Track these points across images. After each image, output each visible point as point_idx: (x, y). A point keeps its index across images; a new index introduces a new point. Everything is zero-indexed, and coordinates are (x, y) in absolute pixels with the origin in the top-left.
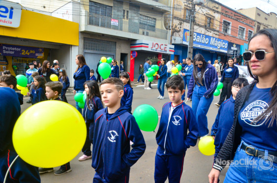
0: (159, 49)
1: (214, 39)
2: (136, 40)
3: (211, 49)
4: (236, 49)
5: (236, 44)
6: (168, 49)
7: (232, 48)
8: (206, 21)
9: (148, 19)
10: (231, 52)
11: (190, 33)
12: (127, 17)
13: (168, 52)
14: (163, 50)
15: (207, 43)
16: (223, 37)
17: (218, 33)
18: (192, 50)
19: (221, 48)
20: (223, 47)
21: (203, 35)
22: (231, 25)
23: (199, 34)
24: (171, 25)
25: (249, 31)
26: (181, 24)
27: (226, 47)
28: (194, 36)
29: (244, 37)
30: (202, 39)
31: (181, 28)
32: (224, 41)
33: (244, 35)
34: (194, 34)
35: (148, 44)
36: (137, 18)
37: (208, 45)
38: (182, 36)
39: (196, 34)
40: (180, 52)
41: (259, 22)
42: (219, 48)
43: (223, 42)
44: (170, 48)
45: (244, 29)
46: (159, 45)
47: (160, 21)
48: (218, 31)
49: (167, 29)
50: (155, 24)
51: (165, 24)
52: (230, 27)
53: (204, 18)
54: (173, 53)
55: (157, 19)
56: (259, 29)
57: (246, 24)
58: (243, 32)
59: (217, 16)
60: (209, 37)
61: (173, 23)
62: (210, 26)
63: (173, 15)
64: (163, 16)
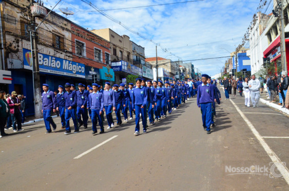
1: (67, 62)
3: (65, 74)
4: (94, 73)
5: (94, 68)
6: (1, 77)
7: (90, 72)
8: (53, 39)
10: (90, 77)
11: (33, 54)
13: (2, 81)
15: (58, 67)
16: (77, 60)
17: (71, 55)
18: (38, 77)
19: (77, 73)
20: (80, 71)
21: (52, 57)
22: (85, 45)
23: (46, 56)
24: (2, 42)
25: (106, 53)
26: (18, 42)
27: (83, 72)
28: (39, 59)
29: (102, 60)
30: (51, 62)
31: (18, 46)
32: (80, 64)
33: (102, 57)
34: (39, 55)
37: (61, 69)
38: (22, 58)
39: (42, 56)
40: (23, 81)
41: (114, 44)
42: (75, 72)
43: (78, 65)
44: (4, 75)
45: (100, 51)
52: (85, 48)
53: (50, 35)
54: (10, 82)
56: (115, 51)
57: (102, 46)
58: (99, 54)
59: (68, 35)
60: (61, 60)
61: (5, 40)
62: (59, 47)
63: (4, 28)
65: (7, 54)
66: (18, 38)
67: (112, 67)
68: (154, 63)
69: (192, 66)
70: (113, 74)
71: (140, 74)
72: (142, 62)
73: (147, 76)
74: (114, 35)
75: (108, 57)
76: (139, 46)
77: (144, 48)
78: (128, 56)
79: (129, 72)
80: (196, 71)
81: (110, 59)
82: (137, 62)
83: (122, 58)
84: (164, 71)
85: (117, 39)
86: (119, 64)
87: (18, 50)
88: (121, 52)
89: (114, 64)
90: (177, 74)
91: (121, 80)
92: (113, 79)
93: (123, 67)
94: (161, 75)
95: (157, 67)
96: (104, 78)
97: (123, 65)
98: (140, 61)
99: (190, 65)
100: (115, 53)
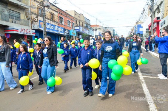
0: (25, 33)
1: (56, 27)
3: (55, 32)
4: (67, 32)
5: (67, 30)
6: (31, 33)
7: (66, 32)
8: (50, 16)
9: (15, 12)
10: (66, 34)
11: (44, 23)
13: (31, 34)
14: (28, 33)
15: (53, 29)
16: (60, 26)
17: (57, 23)
18: (46, 33)
19: (60, 32)
21: (50, 24)
22: (63, 19)
23: (48, 24)
24: (30, 17)
25: (72, 23)
27: (63, 31)
29: (70, 26)
30: (50, 27)
31: (37, 19)
32: (61, 28)
33: (70, 24)
35: (18, 29)
36: (6, 11)
37: (54, 30)
38: (38, 25)
39: (46, 23)
40: (38, 34)
41: (76, 18)
42: (59, 31)
44: (32, 32)
46: (25, 30)
47: (23, 15)
49: (28, 19)
50: (20, 16)
51: (27, 17)
52: (63, 20)
53: (49, 14)
54: (34, 35)
55: (21, 13)
56: (76, 21)
57: (71, 19)
58: (69, 23)
59: (56, 14)
60: (54, 26)
61: (31, 16)
62: (52, 19)
63: (31, 11)
64: (25, 11)
65: (32, 22)
66: (37, 16)
67: (75, 30)
68: (95, 28)
69: (114, 30)
70: (75, 33)
71: (88, 33)
72: (89, 27)
73: (91, 35)
74: (76, 13)
75: (73, 24)
76: (88, 19)
77: (90, 20)
78: (82, 24)
79: (82, 32)
80: (115, 33)
81: (74, 25)
82: (86, 27)
83: (79, 25)
84: (99, 32)
85: (78, 15)
86: (78, 28)
87: (37, 21)
88: (79, 22)
89: (76, 28)
91: (79, 36)
92: (75, 35)
93: (80, 30)
94: (98, 34)
95: (96, 30)
96: (71, 34)
100: (76, 23)
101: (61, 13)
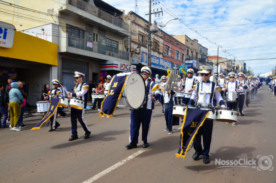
0: (126, 69)
1: (162, 60)
2: (106, 61)
3: (161, 68)
4: (176, 68)
5: (176, 64)
7: (174, 68)
8: (153, 45)
9: (113, 42)
11: (149, 55)
12: (97, 40)
14: (129, 70)
15: (158, 63)
16: (167, 58)
21: (155, 56)
23: (153, 56)
24: (129, 48)
25: (182, 53)
27: (170, 67)
29: (179, 58)
30: (154, 60)
31: (140, 50)
33: (179, 56)
35: (117, 65)
36: (104, 41)
37: (159, 65)
41: (188, 46)
42: (166, 67)
43: (168, 62)
44: (133, 68)
46: (126, 64)
47: (122, 45)
48: (162, 54)
49: (127, 51)
50: (118, 47)
51: (125, 47)
52: (170, 49)
55: (119, 43)
56: (188, 51)
57: (180, 48)
58: (178, 54)
60: (159, 59)
61: (131, 46)
62: (156, 49)
63: (130, 39)
64: (124, 39)
65: (132, 54)
66: (140, 45)
67: (186, 64)
68: (214, 61)
69: (245, 64)
72: (207, 61)
74: (188, 39)
75: (183, 56)
76: (204, 48)
77: (207, 49)
78: (196, 55)
80: (247, 69)
81: (184, 58)
82: (202, 61)
84: (221, 68)
85: (190, 42)
86: (191, 62)
87: (139, 53)
88: (192, 52)
89: (187, 62)
90: (231, 71)
93: (194, 65)
94: (219, 72)
95: (217, 65)
97: (194, 62)
98: (205, 59)
99: (243, 63)
100: (188, 54)
101: (171, 40)
